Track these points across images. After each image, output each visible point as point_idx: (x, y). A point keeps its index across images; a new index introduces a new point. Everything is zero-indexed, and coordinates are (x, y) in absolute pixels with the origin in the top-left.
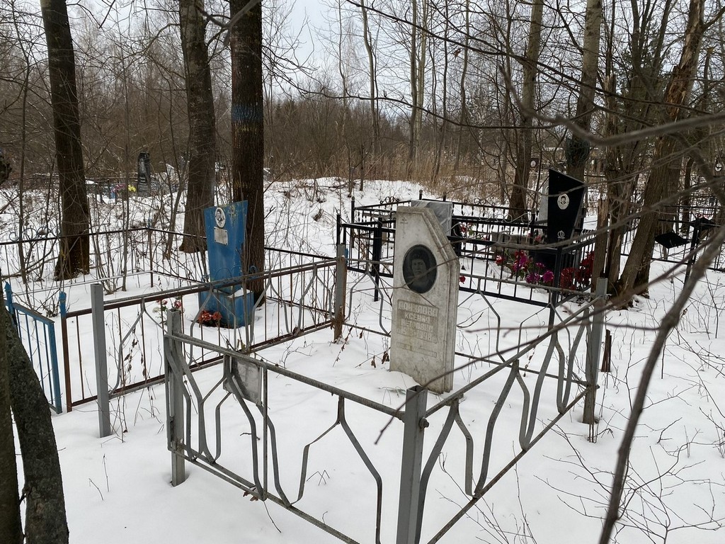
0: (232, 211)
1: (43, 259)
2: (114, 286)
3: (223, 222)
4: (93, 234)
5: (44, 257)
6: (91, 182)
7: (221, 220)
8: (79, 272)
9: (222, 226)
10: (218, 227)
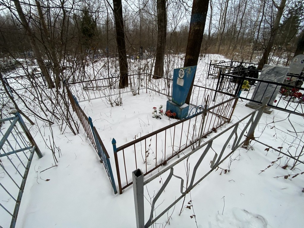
0: (189, 71)
1: (115, 81)
2: (136, 93)
3: (183, 76)
4: (129, 76)
5: (116, 80)
6: (128, 55)
7: (182, 75)
8: (125, 86)
9: (182, 77)
10: (179, 78)
